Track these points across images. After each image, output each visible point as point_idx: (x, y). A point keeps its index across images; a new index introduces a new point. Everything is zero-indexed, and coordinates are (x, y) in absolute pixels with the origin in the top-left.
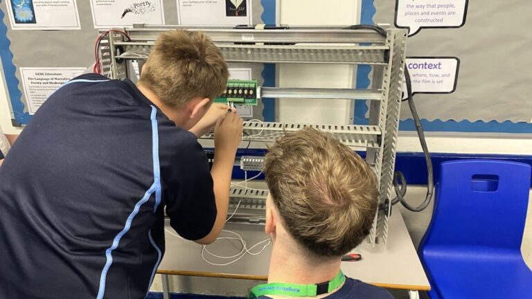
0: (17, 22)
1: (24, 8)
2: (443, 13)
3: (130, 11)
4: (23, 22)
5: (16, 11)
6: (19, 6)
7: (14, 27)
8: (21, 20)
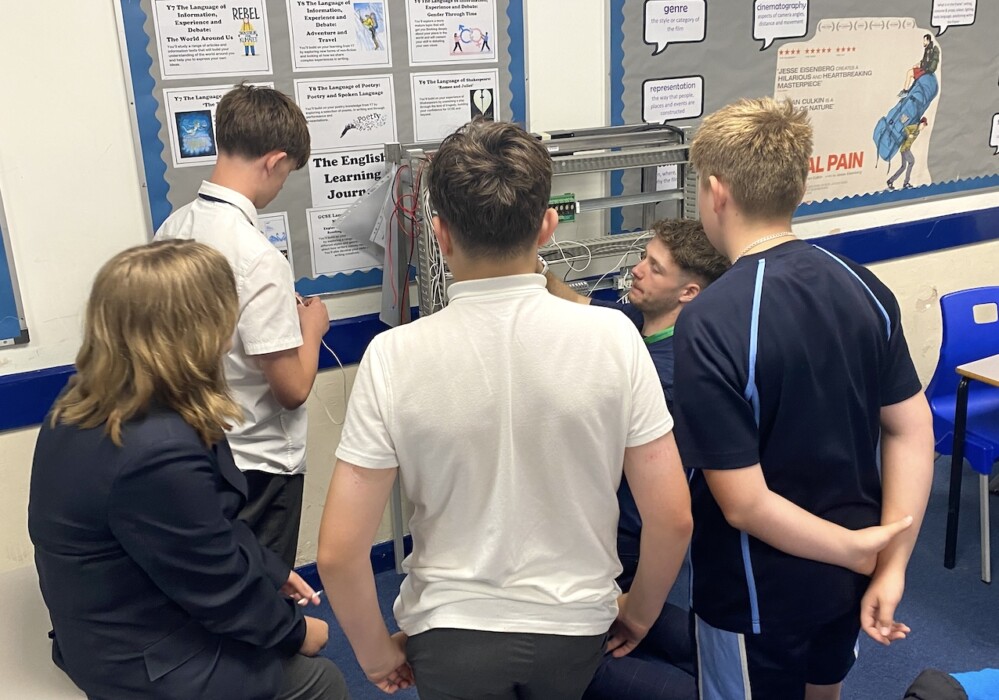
0: (184, 155)
1: (199, 134)
2: (684, 103)
3: (353, 127)
4: (194, 155)
5: (184, 140)
6: (190, 131)
7: (178, 162)
8: (192, 152)
